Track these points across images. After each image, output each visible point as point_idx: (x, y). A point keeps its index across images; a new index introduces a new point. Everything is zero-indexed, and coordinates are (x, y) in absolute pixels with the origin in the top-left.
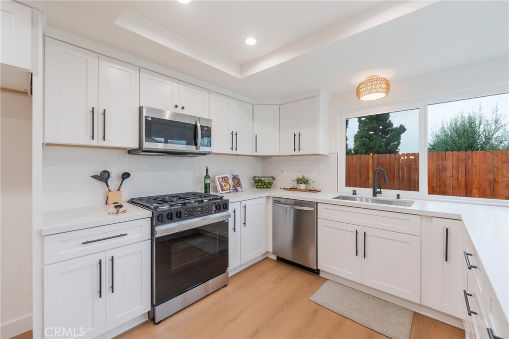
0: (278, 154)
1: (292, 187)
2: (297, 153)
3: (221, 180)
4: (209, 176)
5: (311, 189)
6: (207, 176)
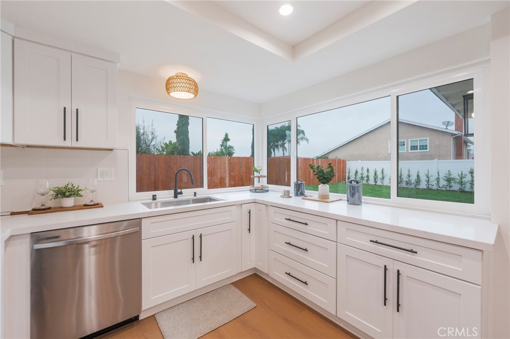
1: (38, 206)
2: (70, 143)
5: (87, 203)
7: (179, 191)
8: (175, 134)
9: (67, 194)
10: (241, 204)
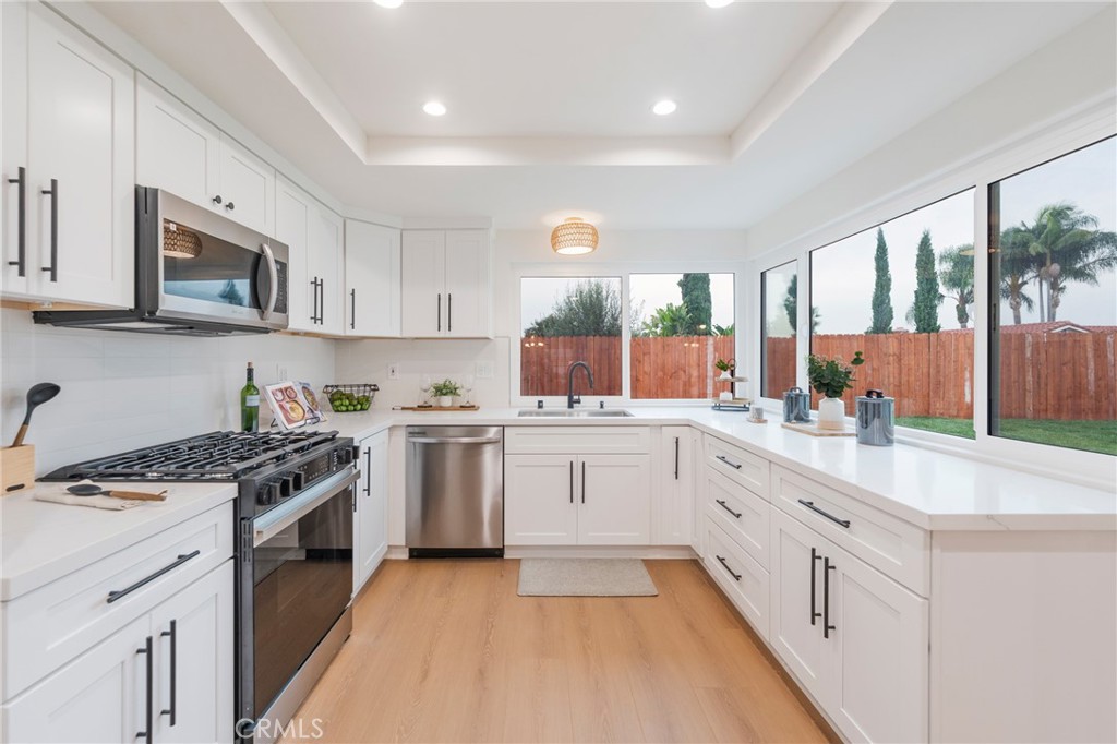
0: (398, 336)
1: (421, 403)
2: (444, 333)
3: (280, 397)
4: (255, 388)
5: (463, 404)
6: (250, 388)
7: (576, 397)
8: (680, 289)
9: (444, 391)
10: (660, 426)
